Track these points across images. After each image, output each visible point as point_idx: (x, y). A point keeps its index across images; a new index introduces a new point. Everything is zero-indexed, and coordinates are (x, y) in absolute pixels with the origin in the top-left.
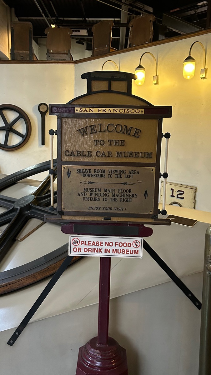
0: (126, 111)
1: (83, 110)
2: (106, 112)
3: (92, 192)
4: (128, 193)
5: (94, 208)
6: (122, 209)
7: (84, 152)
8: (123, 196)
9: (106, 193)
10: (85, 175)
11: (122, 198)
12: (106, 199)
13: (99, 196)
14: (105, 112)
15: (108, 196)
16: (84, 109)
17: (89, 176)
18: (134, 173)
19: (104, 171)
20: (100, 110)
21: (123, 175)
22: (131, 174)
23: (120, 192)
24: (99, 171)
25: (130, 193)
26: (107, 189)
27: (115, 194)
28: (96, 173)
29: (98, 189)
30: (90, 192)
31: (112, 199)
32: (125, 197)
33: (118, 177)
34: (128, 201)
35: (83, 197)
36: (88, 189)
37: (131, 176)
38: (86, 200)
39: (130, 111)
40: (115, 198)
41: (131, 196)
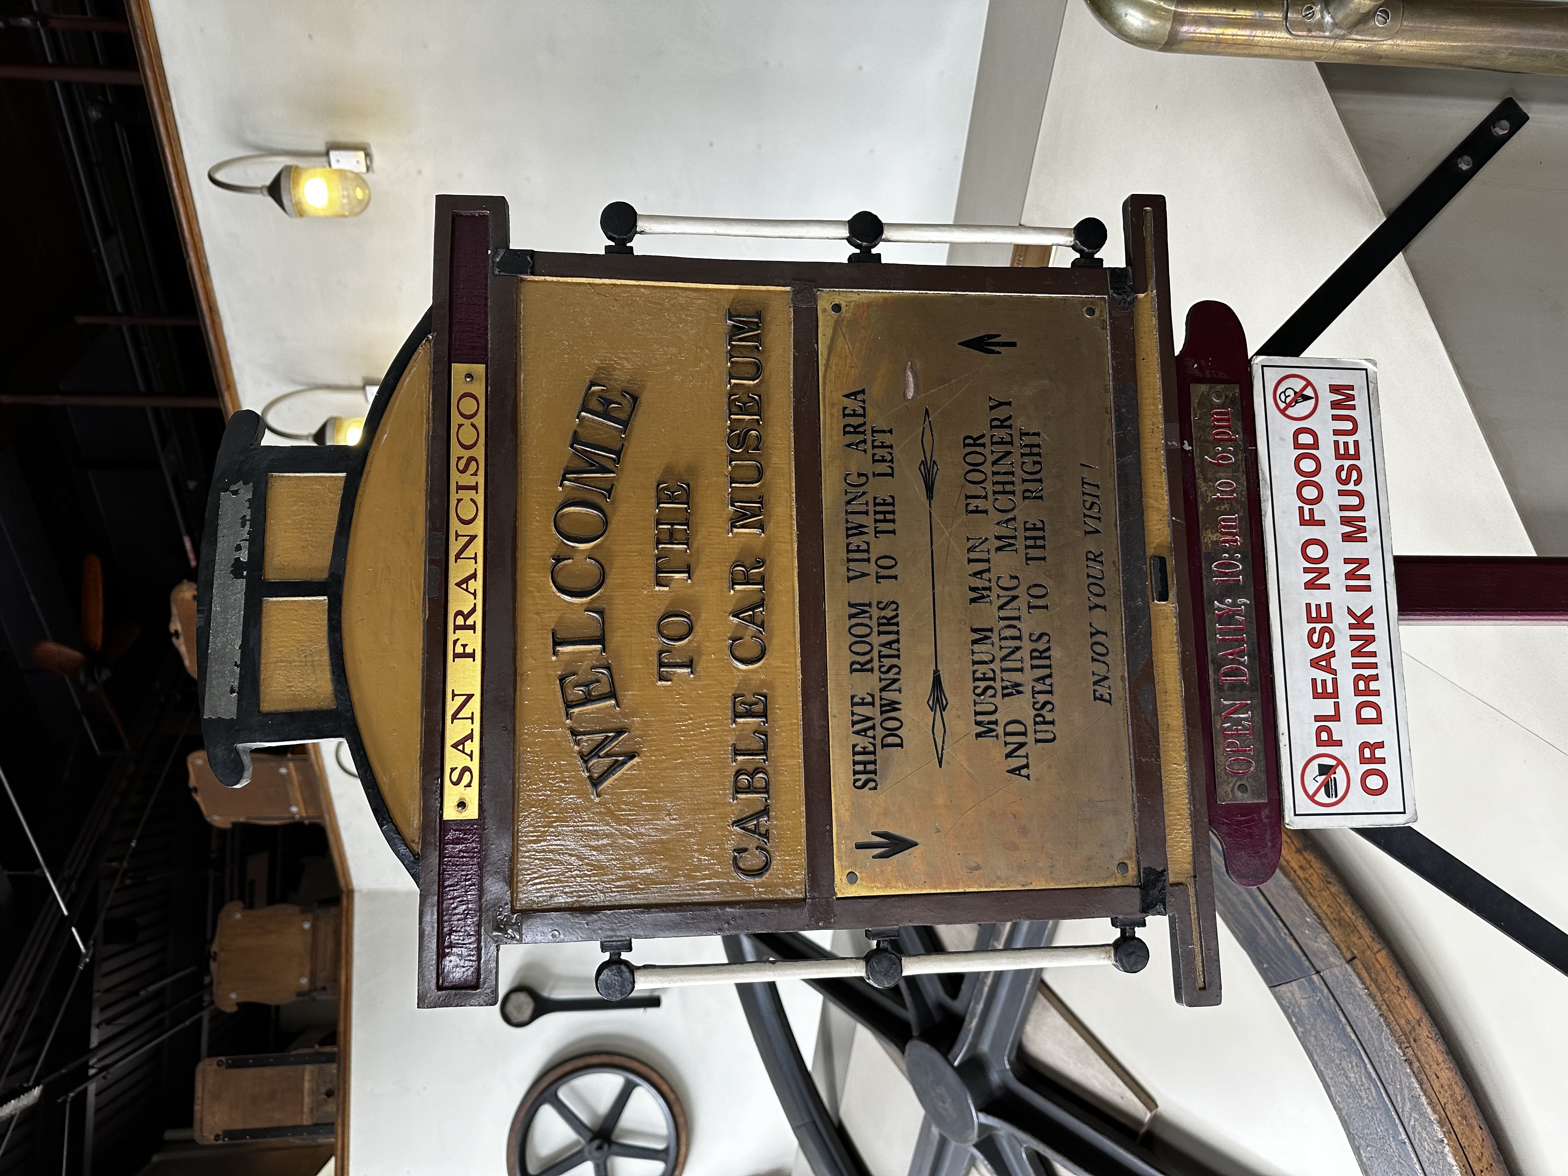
0: (466, 479)
1: (464, 761)
2: (473, 610)
3: (998, 685)
4: (986, 451)
5: (1101, 669)
6: (1088, 489)
7: (741, 746)
8: (1008, 488)
9: (996, 590)
10: (892, 732)
11: (1019, 488)
12: (1034, 591)
13: (1019, 638)
14: (477, 618)
15: (1014, 583)
16: (453, 759)
17: (893, 706)
18: (860, 420)
19: (859, 610)
20: (459, 650)
21: (879, 489)
22: (865, 441)
23: (980, 503)
24: (861, 639)
25: (986, 440)
26: (973, 589)
27: (999, 538)
28: (871, 661)
29: (975, 642)
30: (998, 700)
31: (1033, 553)
32: (1012, 473)
33: (893, 521)
34: (1033, 451)
35: (1037, 741)
36: (979, 708)
37: (879, 437)
38: (1052, 723)
39: (467, 454)
40: (1021, 534)
41: (1001, 433)
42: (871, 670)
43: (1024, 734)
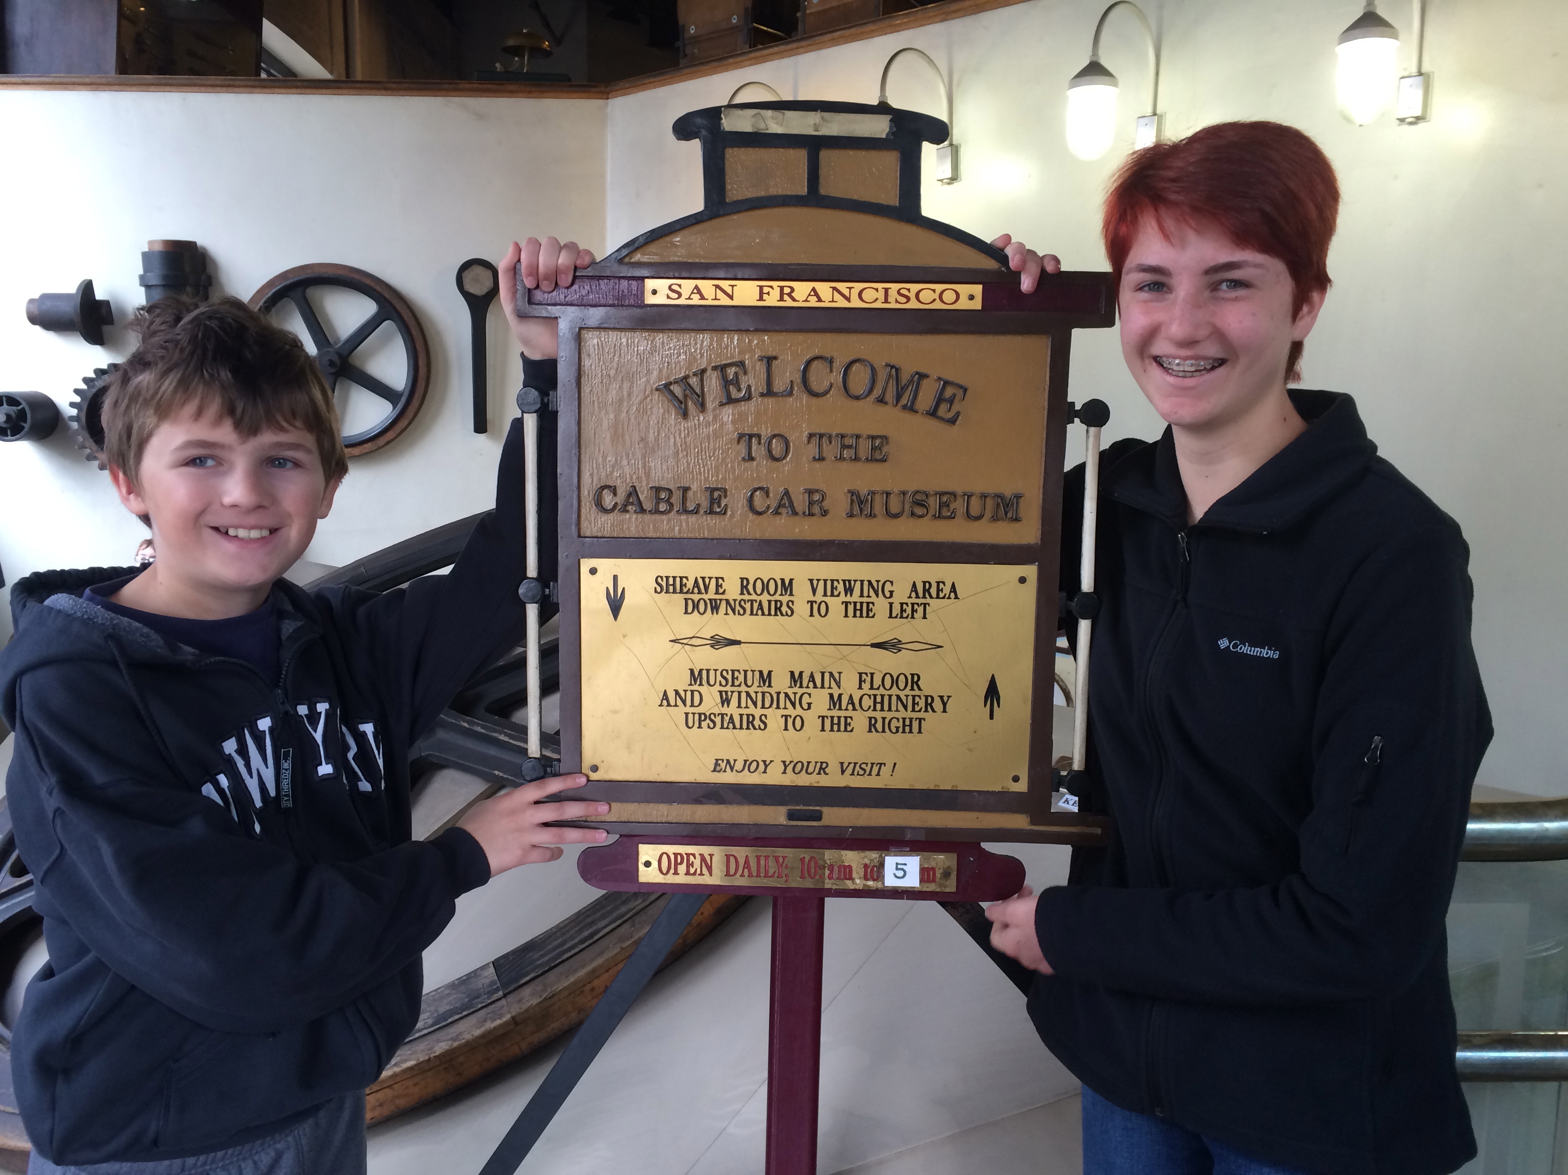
0: (893, 294)
1: (686, 293)
2: (794, 300)
3: (729, 688)
4: (907, 691)
5: (739, 766)
6: (875, 769)
7: (690, 494)
8: (878, 706)
9: (800, 691)
10: (696, 606)
11: (878, 715)
12: (798, 720)
13: (763, 707)
14: (789, 303)
15: (806, 707)
16: (687, 285)
17: (715, 608)
18: (934, 594)
19: (787, 587)
20: (766, 290)
21: (880, 605)
22: (917, 597)
23: (866, 686)
24: (765, 587)
25: (917, 692)
26: (801, 673)
27: (840, 696)
28: (749, 594)
29: (761, 672)
30: (718, 687)
31: (828, 722)
32: (890, 710)
33: (855, 616)
34: (907, 727)
35: (687, 714)
36: (712, 673)
37: (920, 610)
38: (700, 727)
39: (912, 295)
40: (842, 714)
41: (922, 703)
42: (742, 593)
43: (692, 705)
